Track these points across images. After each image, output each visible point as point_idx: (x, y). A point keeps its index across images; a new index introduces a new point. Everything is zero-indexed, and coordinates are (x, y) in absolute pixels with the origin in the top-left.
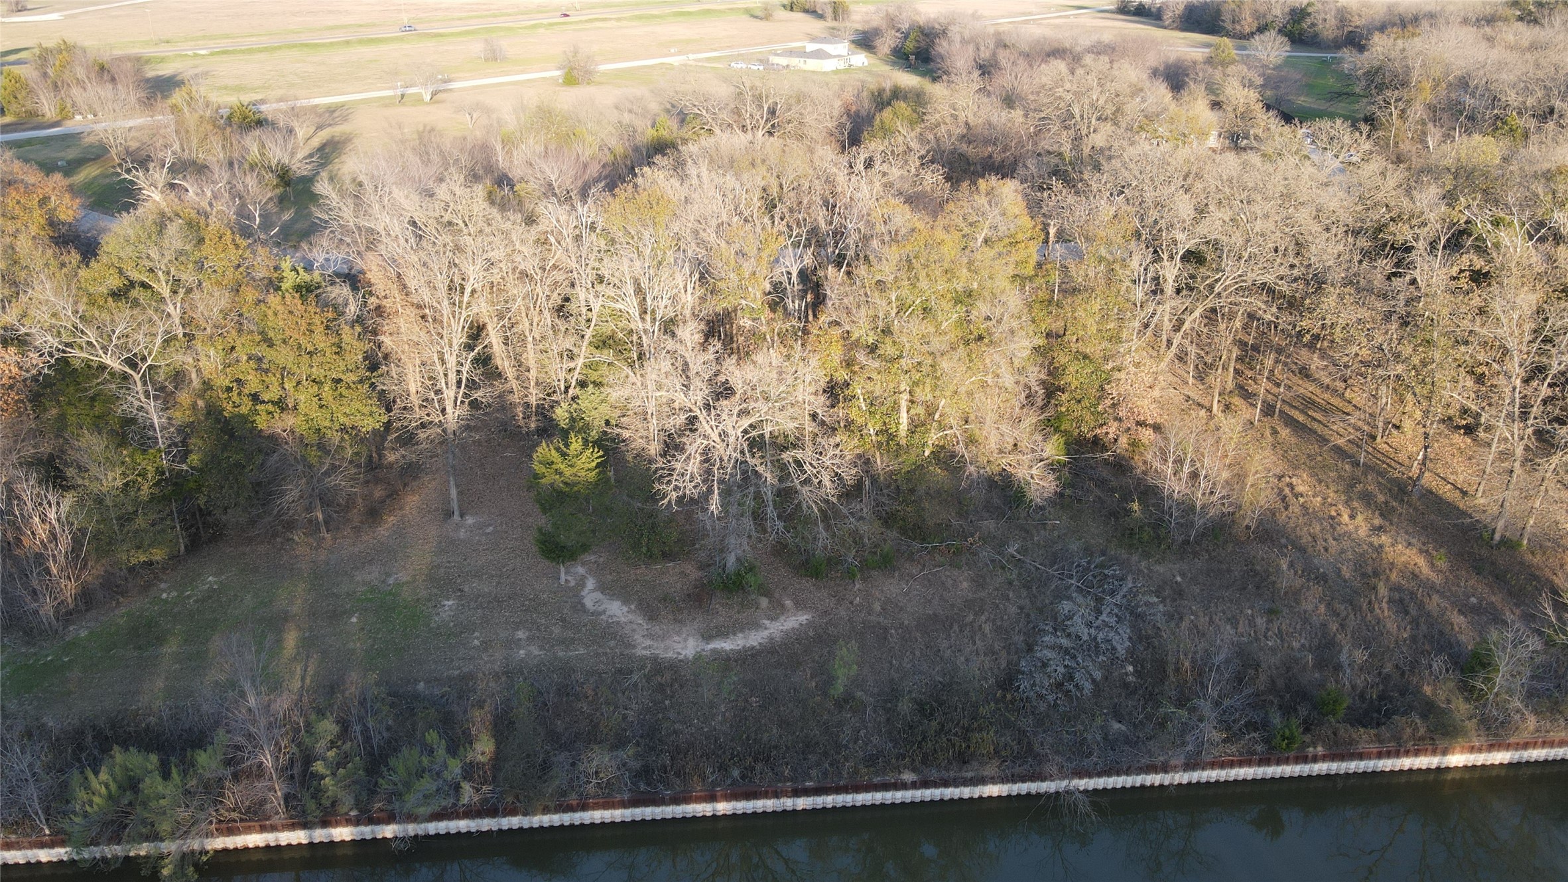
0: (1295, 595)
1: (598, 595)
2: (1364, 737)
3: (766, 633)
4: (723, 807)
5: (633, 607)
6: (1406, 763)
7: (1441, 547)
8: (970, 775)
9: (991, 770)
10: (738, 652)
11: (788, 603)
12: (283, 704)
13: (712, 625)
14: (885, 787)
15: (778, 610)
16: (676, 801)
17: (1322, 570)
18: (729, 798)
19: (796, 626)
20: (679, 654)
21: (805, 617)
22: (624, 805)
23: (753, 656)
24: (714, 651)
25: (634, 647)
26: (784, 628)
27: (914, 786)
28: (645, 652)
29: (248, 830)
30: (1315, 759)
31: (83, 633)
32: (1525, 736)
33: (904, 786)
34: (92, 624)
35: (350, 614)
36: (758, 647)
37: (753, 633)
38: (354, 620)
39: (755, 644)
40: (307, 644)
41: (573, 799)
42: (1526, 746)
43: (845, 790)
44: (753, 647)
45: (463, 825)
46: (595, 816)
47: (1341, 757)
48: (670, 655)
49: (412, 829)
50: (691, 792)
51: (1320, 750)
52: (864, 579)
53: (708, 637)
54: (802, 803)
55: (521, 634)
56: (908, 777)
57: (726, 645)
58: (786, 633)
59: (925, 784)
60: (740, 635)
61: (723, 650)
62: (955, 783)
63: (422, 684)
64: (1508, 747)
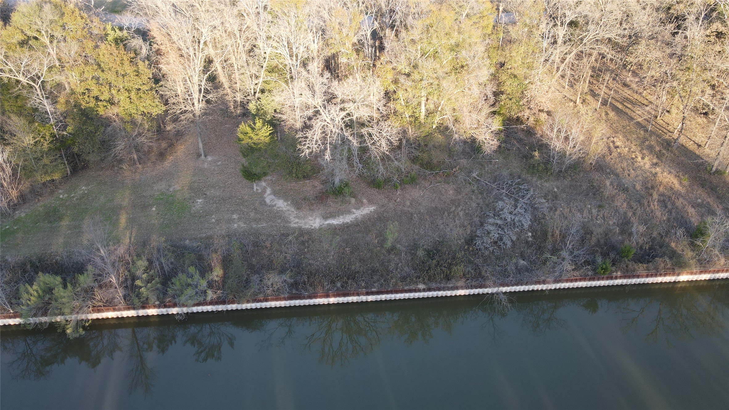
0: (612, 198)
1: (272, 197)
2: (641, 268)
3: (354, 216)
4: (332, 300)
5: (289, 203)
6: (659, 279)
7: (686, 174)
8: (451, 285)
9: (461, 283)
10: (340, 225)
11: (365, 201)
12: (121, 250)
13: (328, 212)
14: (410, 291)
15: (359, 205)
16: (310, 297)
17: (626, 185)
18: (335, 296)
19: (369, 212)
20: (312, 226)
21: (373, 208)
22: (285, 299)
23: (347, 227)
24: (329, 224)
25: (290, 223)
26: (363, 213)
27: (424, 290)
28: (295, 225)
29: (108, 310)
30: (616, 278)
31: (23, 215)
32: (718, 267)
33: (419, 291)
34: (27, 210)
35: (152, 206)
36: (350, 223)
37: (348, 216)
38: (154, 209)
39: (349, 221)
40: (132, 221)
41: (261, 297)
42: (718, 272)
43: (391, 292)
44: (348, 223)
45: (209, 308)
46: (272, 304)
47: (629, 277)
48: (307, 226)
49: (185, 310)
50: (317, 293)
51: (619, 274)
52: (402, 189)
53: (326, 218)
54: (370, 298)
55: (235, 216)
56: (421, 286)
57: (335, 222)
58: (364, 216)
59: (429, 290)
60: (342, 217)
61: (333, 224)
62: (444, 289)
63: (188, 241)
64: (709, 272)
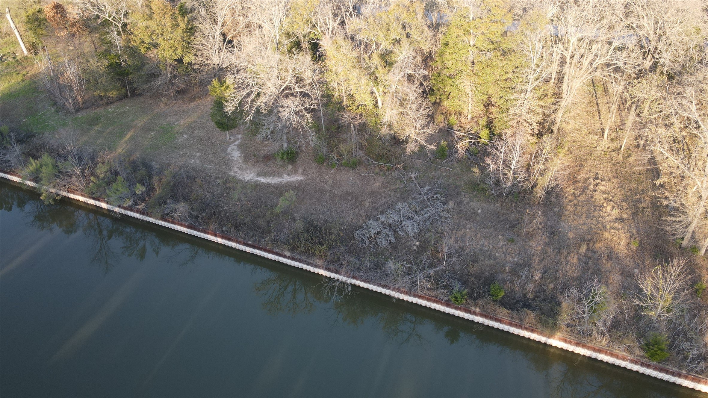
0: (531, 235)
1: (236, 147)
2: (503, 312)
3: (281, 180)
4: (220, 240)
5: (243, 155)
6: (526, 334)
8: (312, 262)
9: (320, 263)
10: (265, 184)
11: (300, 171)
13: (265, 170)
14: (277, 254)
15: (295, 172)
16: (202, 231)
18: (222, 237)
19: (295, 180)
20: (244, 178)
21: (302, 178)
22: (185, 226)
24: (257, 181)
25: (231, 170)
26: (290, 180)
27: (289, 258)
28: (233, 174)
29: (78, 194)
30: (474, 313)
31: (80, 116)
32: (598, 345)
33: (285, 257)
34: (84, 114)
35: (153, 131)
36: (273, 184)
37: (277, 178)
38: (152, 134)
40: (133, 138)
41: (169, 218)
42: (600, 351)
43: (261, 249)
44: (271, 184)
45: (137, 215)
46: (178, 228)
47: (486, 316)
48: (241, 177)
49: (123, 211)
50: (208, 230)
51: (478, 310)
52: (337, 170)
53: (259, 175)
54: (248, 250)
55: (198, 154)
56: (287, 253)
57: (262, 180)
58: (289, 182)
59: (293, 259)
60: (271, 178)
61: (260, 181)
62: (301, 261)
63: (154, 162)
64: (589, 348)
